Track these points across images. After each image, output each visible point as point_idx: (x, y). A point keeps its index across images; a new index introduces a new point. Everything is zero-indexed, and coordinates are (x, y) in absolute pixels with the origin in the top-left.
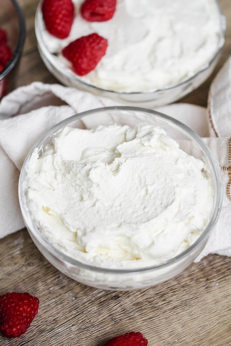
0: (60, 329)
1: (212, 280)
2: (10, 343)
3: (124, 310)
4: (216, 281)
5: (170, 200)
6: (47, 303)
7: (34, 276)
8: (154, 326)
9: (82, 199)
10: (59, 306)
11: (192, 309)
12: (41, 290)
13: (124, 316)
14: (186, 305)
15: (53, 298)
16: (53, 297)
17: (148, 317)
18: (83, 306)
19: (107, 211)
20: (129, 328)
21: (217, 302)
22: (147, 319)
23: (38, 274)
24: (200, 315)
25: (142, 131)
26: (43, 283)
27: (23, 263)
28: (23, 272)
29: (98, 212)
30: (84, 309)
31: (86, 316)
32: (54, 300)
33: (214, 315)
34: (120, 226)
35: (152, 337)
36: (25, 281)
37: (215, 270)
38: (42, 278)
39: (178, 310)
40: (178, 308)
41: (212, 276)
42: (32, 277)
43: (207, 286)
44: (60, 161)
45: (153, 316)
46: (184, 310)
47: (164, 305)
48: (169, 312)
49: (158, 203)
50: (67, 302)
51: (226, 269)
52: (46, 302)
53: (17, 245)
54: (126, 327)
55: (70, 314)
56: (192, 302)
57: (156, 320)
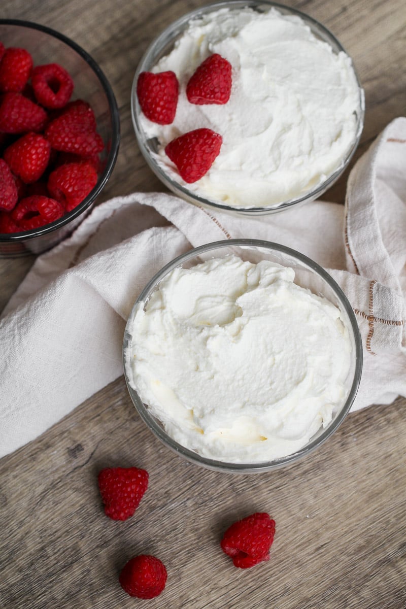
0: (173, 505)
1: (349, 434)
2: (116, 524)
3: (247, 477)
4: (353, 435)
5: (301, 372)
6: (157, 471)
7: (140, 434)
8: (282, 497)
9: (197, 368)
10: (172, 474)
11: (325, 473)
12: (149, 453)
13: (247, 485)
14: (318, 469)
15: (164, 464)
16: (164, 462)
17: (274, 486)
18: (199, 473)
19: (228, 385)
20: (253, 501)
21: (354, 463)
22: (273, 489)
23: (144, 431)
24: (334, 481)
25: (266, 275)
26: (152, 444)
27: (126, 418)
28: (126, 429)
29: (217, 386)
30: (200, 477)
31: (203, 487)
32: (165, 466)
33: (351, 481)
34: (243, 406)
35: (280, 512)
36: (130, 442)
37: (353, 420)
38: (150, 438)
39: (309, 476)
40: (309, 473)
41: (348, 429)
42: (138, 435)
43: (342, 442)
44: (171, 320)
45: (280, 484)
46: (316, 475)
47: (294, 469)
48: (299, 478)
49: (287, 376)
50: (181, 468)
51: (365, 419)
52: (156, 469)
53: (118, 393)
54: (249, 499)
55: (185, 484)
56: (326, 464)
57: (284, 489)
